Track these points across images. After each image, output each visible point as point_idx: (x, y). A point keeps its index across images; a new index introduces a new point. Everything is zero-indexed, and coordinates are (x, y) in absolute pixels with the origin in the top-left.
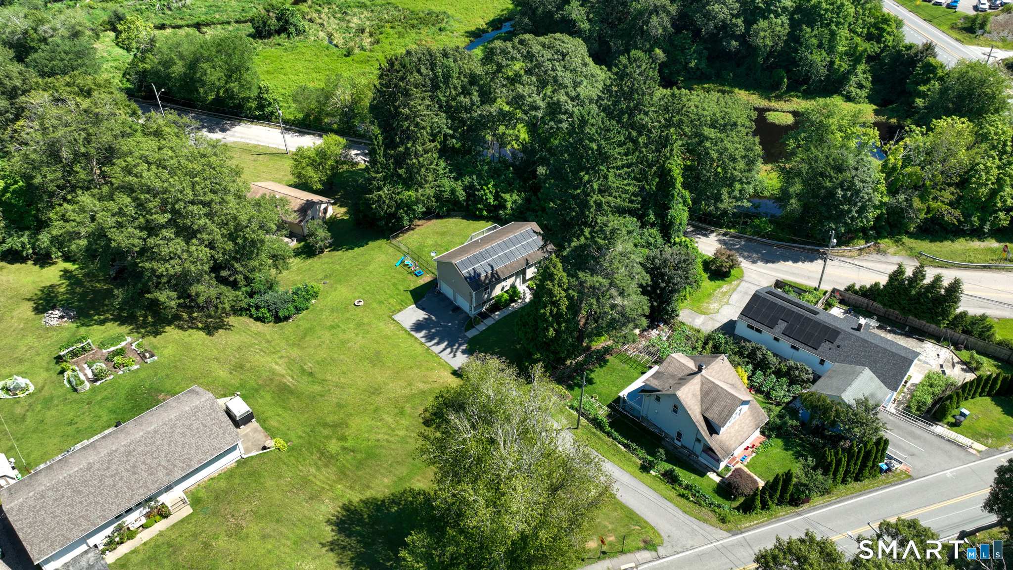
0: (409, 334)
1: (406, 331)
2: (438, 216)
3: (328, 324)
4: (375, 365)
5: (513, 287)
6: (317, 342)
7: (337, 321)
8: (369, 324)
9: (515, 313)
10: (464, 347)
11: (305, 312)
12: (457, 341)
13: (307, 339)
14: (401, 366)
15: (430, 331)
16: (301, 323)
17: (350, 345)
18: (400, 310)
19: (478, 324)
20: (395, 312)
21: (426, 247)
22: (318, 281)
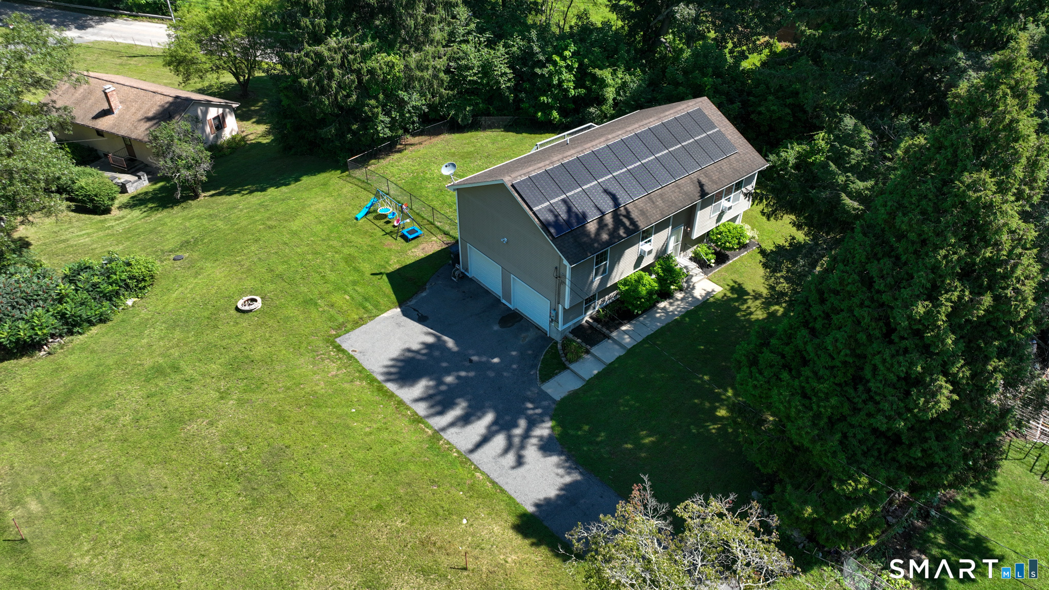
0: (380, 389)
1: (372, 380)
2: (455, 127)
3: (148, 363)
4: (258, 502)
5: (663, 256)
6: (94, 418)
7: (176, 353)
8: (268, 361)
9: (675, 327)
10: (544, 430)
11: (94, 330)
12: (522, 412)
13: (68, 409)
14: (344, 504)
15: (440, 382)
16: (70, 361)
17: (193, 427)
18: (358, 323)
19: (577, 358)
20: (343, 328)
21: (429, 181)
22: (162, 255)
